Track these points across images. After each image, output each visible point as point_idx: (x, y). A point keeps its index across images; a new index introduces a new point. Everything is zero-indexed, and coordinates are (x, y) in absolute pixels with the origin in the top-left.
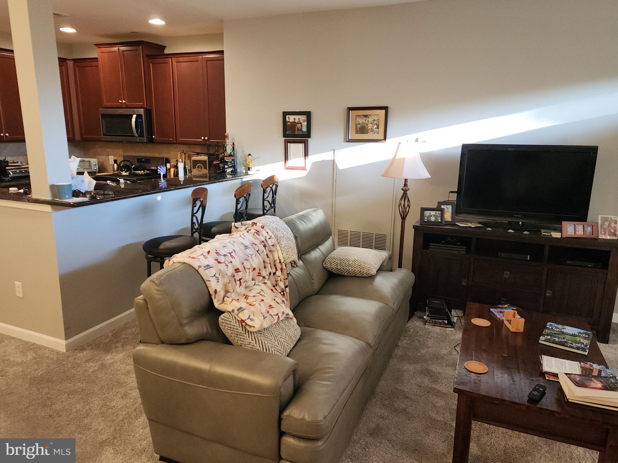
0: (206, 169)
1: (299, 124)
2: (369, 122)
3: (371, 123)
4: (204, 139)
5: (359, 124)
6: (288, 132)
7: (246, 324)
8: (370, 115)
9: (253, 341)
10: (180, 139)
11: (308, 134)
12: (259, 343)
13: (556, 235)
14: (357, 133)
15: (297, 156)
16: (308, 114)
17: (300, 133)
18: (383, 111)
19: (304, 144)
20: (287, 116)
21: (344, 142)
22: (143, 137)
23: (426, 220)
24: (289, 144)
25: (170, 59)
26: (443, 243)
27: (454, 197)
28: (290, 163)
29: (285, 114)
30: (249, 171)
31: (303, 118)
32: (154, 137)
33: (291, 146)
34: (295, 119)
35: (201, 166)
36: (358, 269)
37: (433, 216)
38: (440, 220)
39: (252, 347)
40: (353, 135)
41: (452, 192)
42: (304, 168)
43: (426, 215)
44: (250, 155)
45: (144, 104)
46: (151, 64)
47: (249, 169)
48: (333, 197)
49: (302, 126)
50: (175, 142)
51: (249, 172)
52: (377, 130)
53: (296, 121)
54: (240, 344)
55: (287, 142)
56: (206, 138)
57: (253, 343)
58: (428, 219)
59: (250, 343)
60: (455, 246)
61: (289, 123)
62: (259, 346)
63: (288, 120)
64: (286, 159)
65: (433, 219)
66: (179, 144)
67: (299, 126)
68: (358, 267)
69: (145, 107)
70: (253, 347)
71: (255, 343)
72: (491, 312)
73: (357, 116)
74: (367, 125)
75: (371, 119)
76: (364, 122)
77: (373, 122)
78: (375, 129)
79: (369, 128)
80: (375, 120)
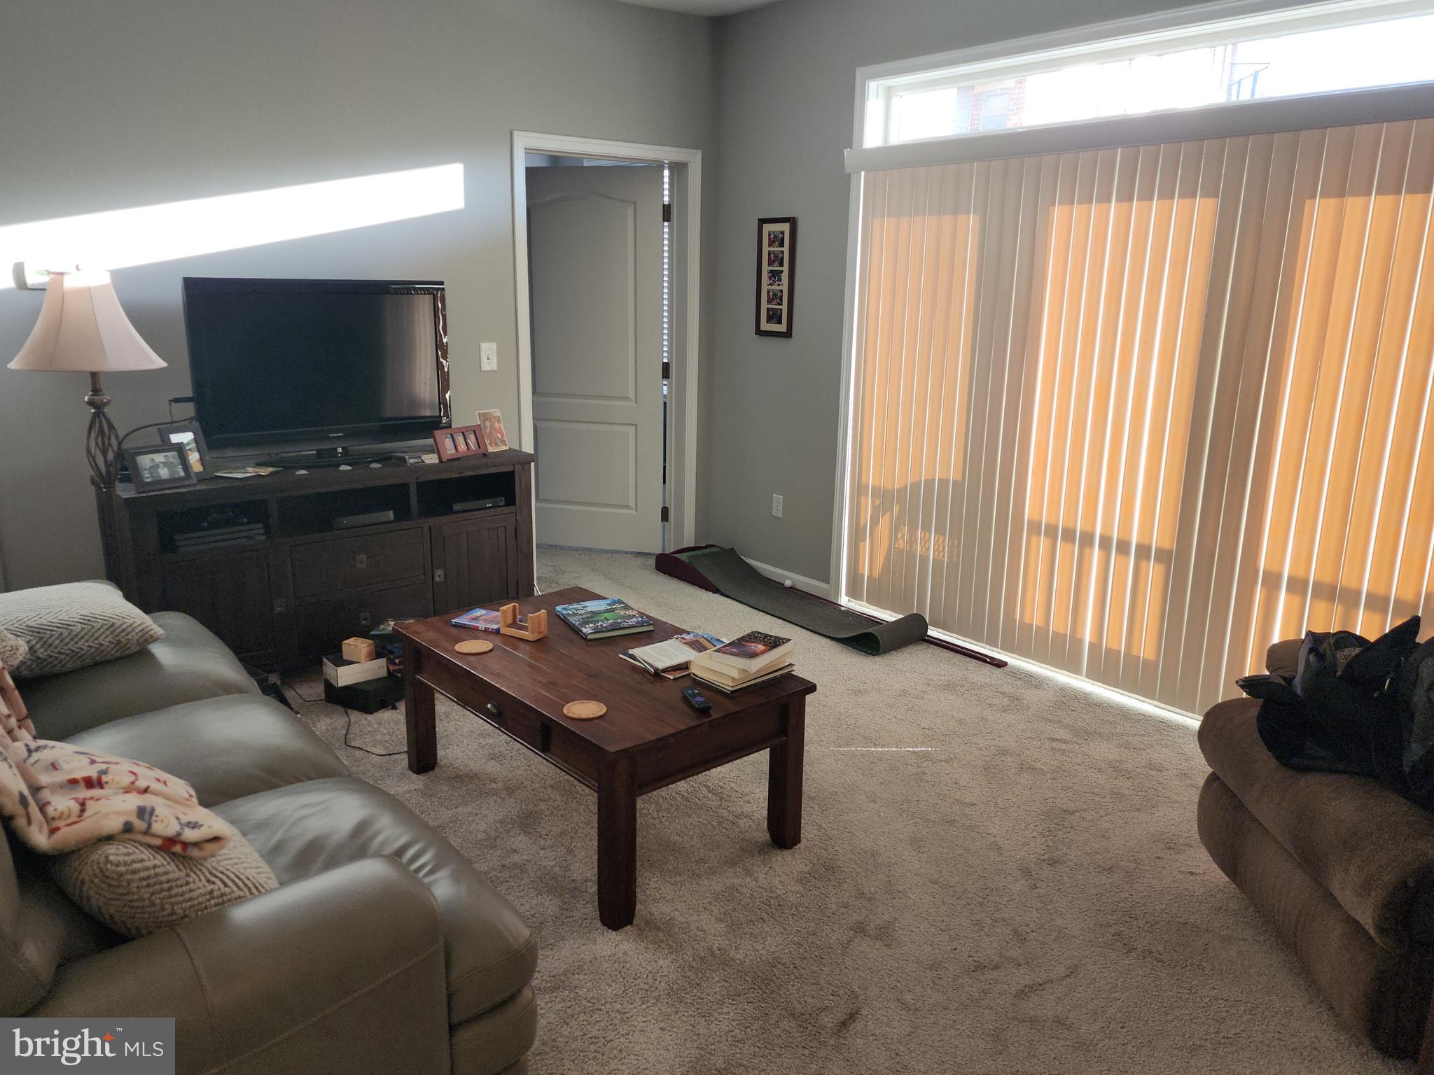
7: (185, 845)
9: (214, 883)
12: (233, 881)
13: (430, 459)
23: (148, 478)
26: (204, 529)
27: (189, 410)
36: (108, 638)
37: (161, 465)
38: (182, 474)
39: (221, 900)
41: (177, 400)
43: (145, 467)
54: (181, 912)
57: (219, 889)
58: (152, 476)
59: (212, 891)
60: (236, 529)
62: (238, 886)
65: (164, 473)
70: (225, 898)
71: (222, 886)
72: (457, 626)
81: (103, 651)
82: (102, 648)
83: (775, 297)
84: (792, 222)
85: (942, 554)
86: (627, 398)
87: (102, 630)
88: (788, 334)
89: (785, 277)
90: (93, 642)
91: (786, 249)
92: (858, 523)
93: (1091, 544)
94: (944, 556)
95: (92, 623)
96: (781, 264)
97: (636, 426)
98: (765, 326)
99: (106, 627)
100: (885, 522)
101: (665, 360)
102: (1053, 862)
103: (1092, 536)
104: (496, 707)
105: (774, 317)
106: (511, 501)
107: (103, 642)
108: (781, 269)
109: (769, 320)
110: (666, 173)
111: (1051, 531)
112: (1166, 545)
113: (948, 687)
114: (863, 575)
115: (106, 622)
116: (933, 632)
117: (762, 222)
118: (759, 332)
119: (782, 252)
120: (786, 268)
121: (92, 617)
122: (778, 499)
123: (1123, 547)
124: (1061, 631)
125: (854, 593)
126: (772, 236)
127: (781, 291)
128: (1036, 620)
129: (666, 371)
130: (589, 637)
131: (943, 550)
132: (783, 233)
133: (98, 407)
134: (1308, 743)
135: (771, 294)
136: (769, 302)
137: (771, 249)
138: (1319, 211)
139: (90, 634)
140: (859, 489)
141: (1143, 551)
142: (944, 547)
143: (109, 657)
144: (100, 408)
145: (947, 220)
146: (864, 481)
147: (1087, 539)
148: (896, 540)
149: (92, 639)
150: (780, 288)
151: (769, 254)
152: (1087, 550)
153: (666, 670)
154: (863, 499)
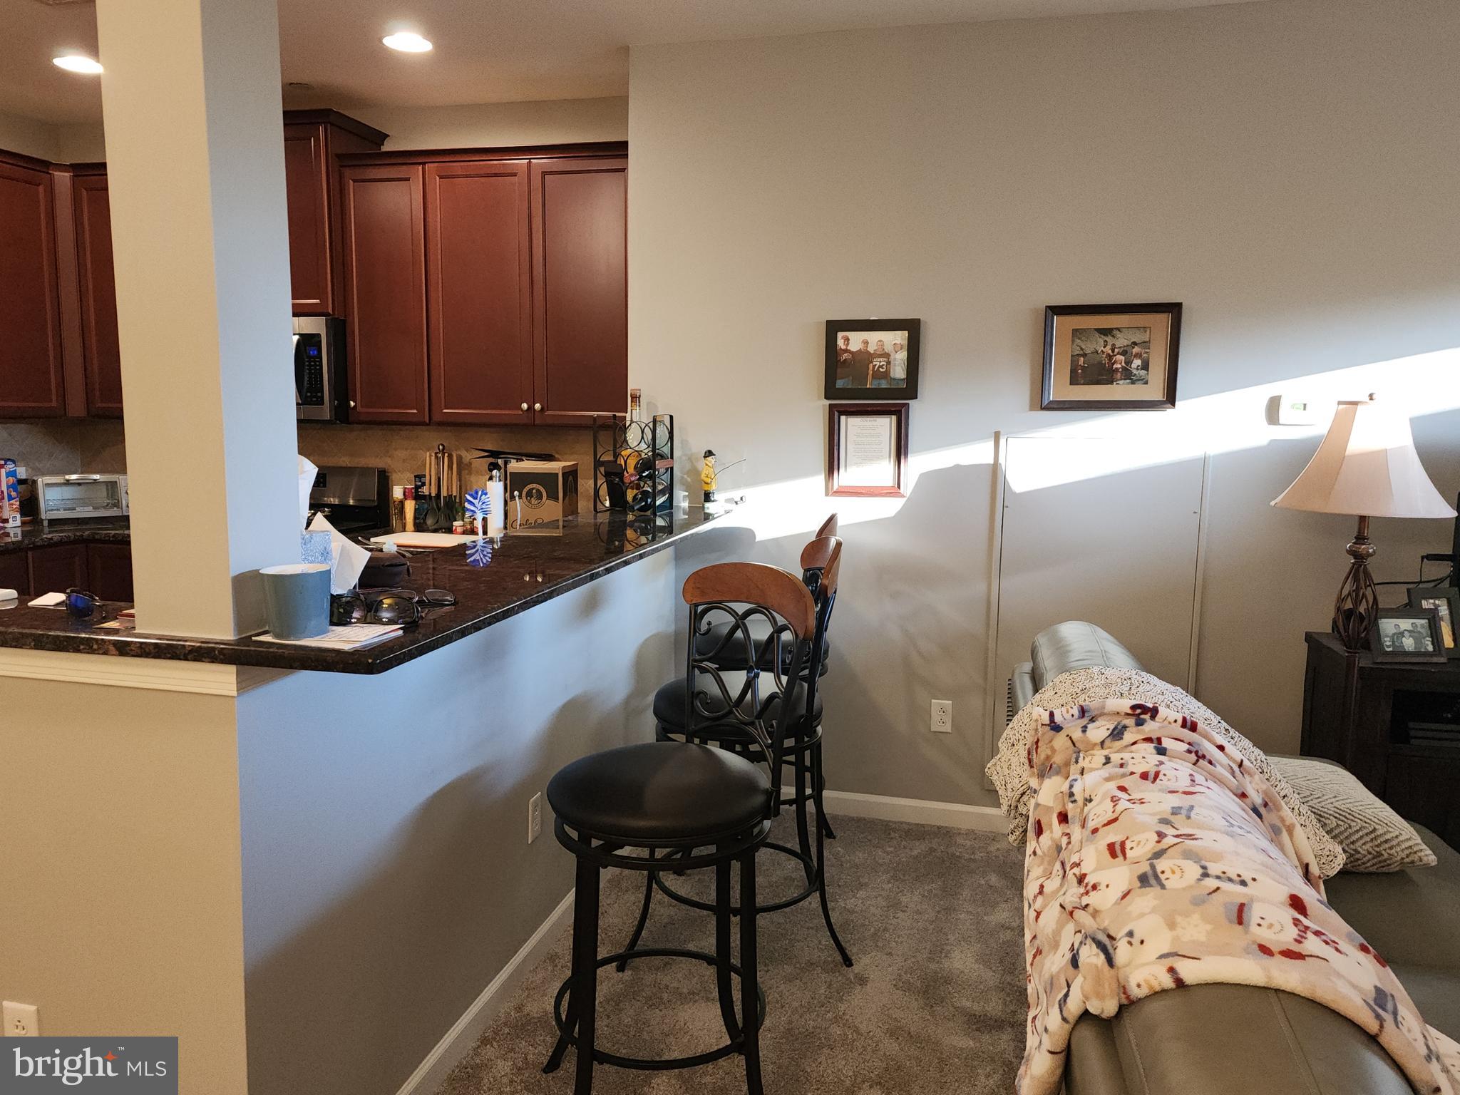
0: (556, 499)
1: (880, 356)
2: (1116, 350)
3: (1124, 353)
4: (530, 408)
5: (1084, 355)
6: (840, 384)
8: (1118, 329)
10: (445, 411)
11: (910, 388)
14: (1074, 381)
15: (869, 457)
16: (912, 328)
17: (884, 385)
18: (1164, 320)
19: (894, 418)
20: (840, 335)
21: (1032, 408)
22: (323, 404)
23: (1388, 647)
24: (843, 418)
25: (420, 167)
28: (846, 477)
29: (834, 328)
30: (707, 505)
31: (895, 340)
32: (352, 404)
33: (852, 426)
34: (866, 343)
35: (538, 491)
36: (1367, 847)
37: (1407, 634)
38: (1430, 648)
40: (1059, 388)
42: (895, 490)
44: (709, 453)
45: (324, 300)
46: (351, 182)
47: (707, 497)
48: (990, 577)
49: (889, 363)
50: (427, 420)
51: (710, 508)
52: (1143, 372)
53: (871, 349)
55: (835, 415)
56: (538, 406)
58: (1393, 646)
61: (845, 356)
63: (843, 347)
64: (832, 465)
65: (1409, 644)
66: (440, 424)
67: (878, 362)
68: (1368, 839)
69: (330, 311)
73: (1077, 333)
74: (1110, 357)
75: (1121, 341)
76: (1100, 349)
77: (1129, 349)
78: (1137, 369)
79: (1114, 366)
80: (1135, 344)
81: (1358, 859)
82: (1358, 856)
87: (1361, 833)
90: (1348, 845)
95: (1349, 822)
99: (1365, 831)
107: (1359, 849)
115: (1367, 825)
121: (1349, 814)
133: (1359, 558)
139: (1346, 834)
143: (1362, 869)
144: (1363, 558)
149: (1348, 841)
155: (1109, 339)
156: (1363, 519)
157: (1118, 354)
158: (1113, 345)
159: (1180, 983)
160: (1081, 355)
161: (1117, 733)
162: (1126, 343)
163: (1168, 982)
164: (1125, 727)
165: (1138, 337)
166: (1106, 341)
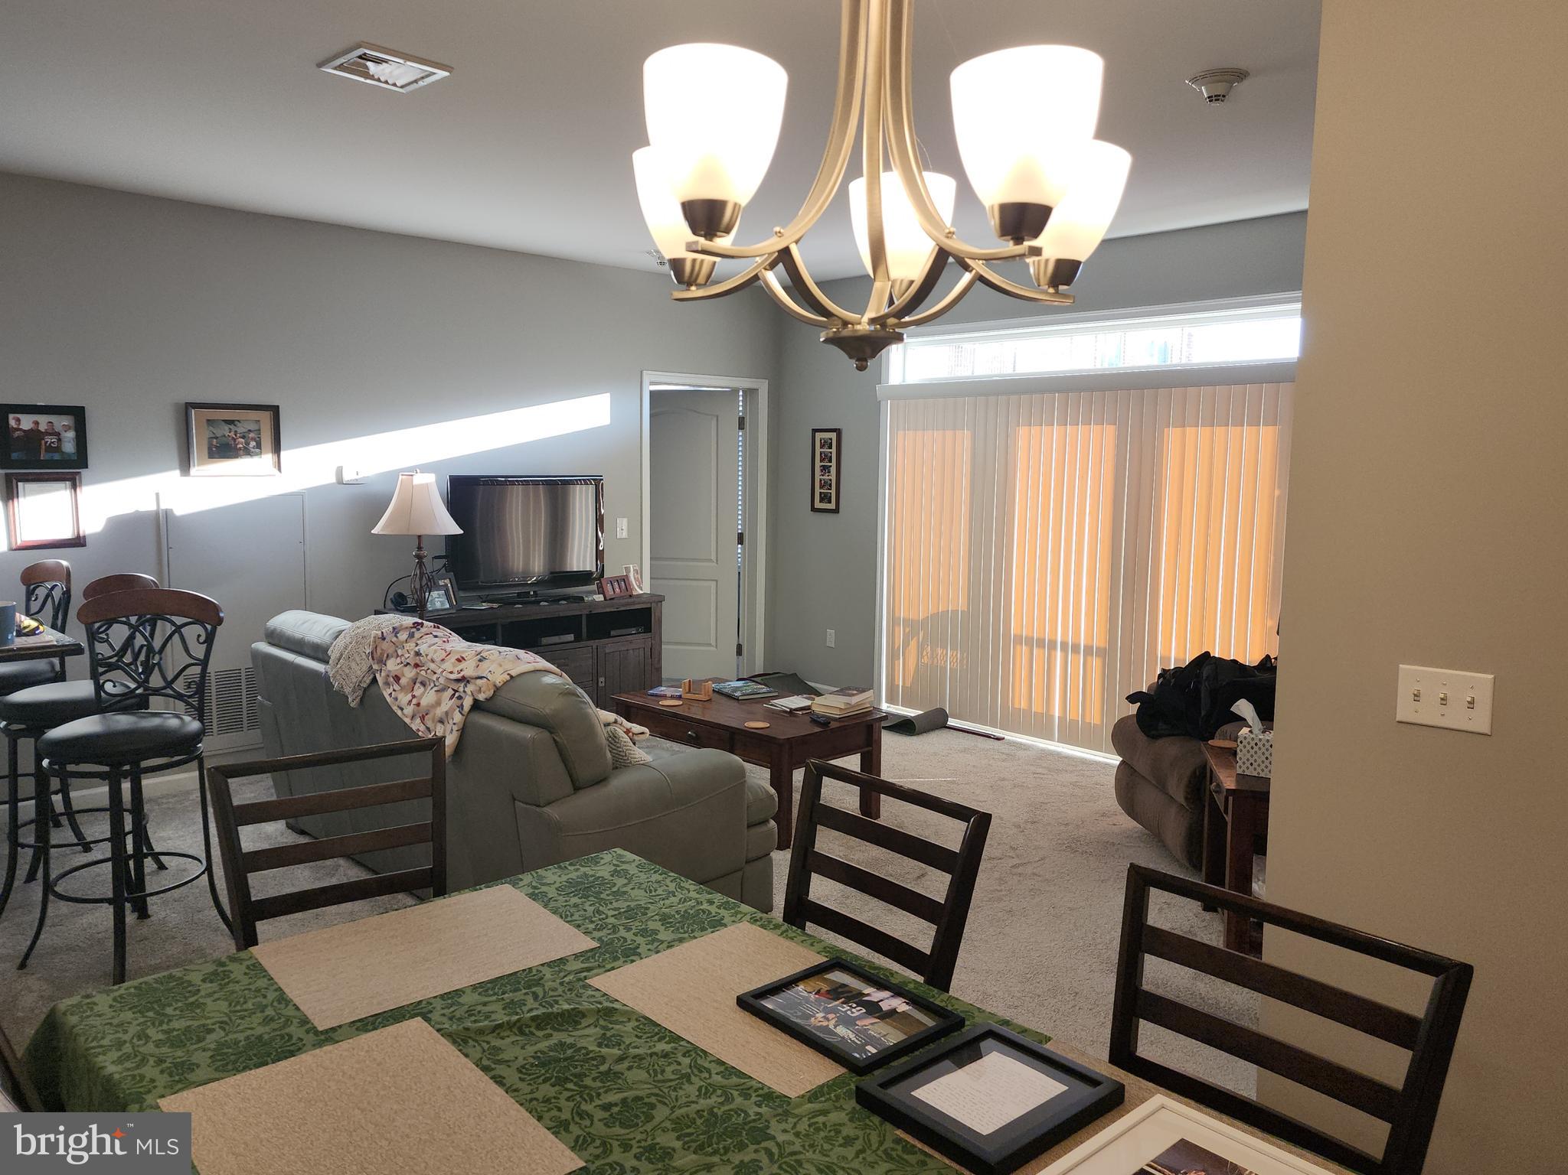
1: (51, 434)
2: (238, 435)
3: (243, 437)
5: (217, 438)
6: (15, 456)
7: (633, 734)
14: (211, 456)
16: (77, 413)
17: (56, 457)
18: (268, 415)
19: (68, 484)
20: (11, 416)
24: (21, 484)
29: (5, 410)
31: (63, 423)
33: (28, 490)
34: (37, 423)
37: (436, 599)
38: (448, 606)
41: (437, 557)
42: (73, 543)
43: (429, 600)
49: (59, 440)
52: (258, 450)
53: (43, 429)
55: (15, 481)
61: (18, 434)
63: (15, 426)
64: (14, 524)
65: (438, 605)
67: (49, 439)
72: (652, 695)
73: (210, 422)
74: (235, 440)
75: (241, 429)
76: (227, 434)
77: (246, 435)
78: (254, 448)
79: (238, 446)
80: (250, 431)
83: (825, 484)
84: (838, 431)
85: (955, 664)
86: (710, 560)
88: (836, 511)
89: (833, 470)
91: (834, 450)
92: (893, 647)
93: (1055, 648)
94: (957, 666)
96: (830, 461)
97: (717, 581)
98: (818, 505)
100: (913, 643)
101: (740, 531)
102: (1033, 822)
103: (1055, 642)
104: (694, 733)
105: (825, 498)
106: (648, 629)
108: (830, 464)
109: (821, 500)
110: (741, 393)
111: (1029, 641)
112: (1102, 645)
113: (965, 751)
114: (898, 685)
116: (951, 722)
117: (815, 431)
118: (813, 509)
119: (831, 453)
120: (834, 464)
122: (831, 632)
123: (1076, 648)
124: (1040, 711)
125: (891, 700)
126: (823, 441)
127: (831, 480)
128: (1023, 705)
129: (741, 539)
130: (740, 698)
131: (956, 661)
132: (831, 439)
133: (420, 559)
134: (1160, 724)
135: (823, 482)
136: (821, 488)
137: (822, 450)
138: (1172, 435)
140: (894, 621)
141: (1088, 650)
142: (957, 659)
144: (422, 559)
145: (949, 434)
146: (897, 615)
147: (1052, 645)
148: (922, 657)
150: (830, 477)
151: (821, 454)
152: (1053, 653)
153: (796, 710)
154: (897, 629)
155: (232, 427)
156: (419, 537)
157: (240, 437)
158: (236, 431)
159: (512, 677)
160: (214, 438)
161: (412, 635)
162: (245, 430)
163: (508, 678)
164: (413, 632)
165: (253, 427)
166: (230, 429)
